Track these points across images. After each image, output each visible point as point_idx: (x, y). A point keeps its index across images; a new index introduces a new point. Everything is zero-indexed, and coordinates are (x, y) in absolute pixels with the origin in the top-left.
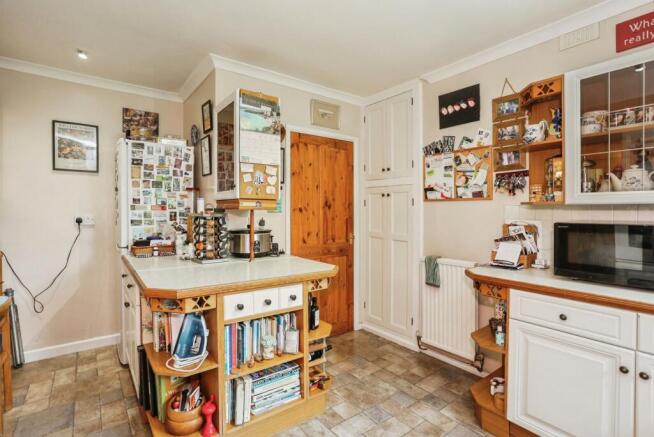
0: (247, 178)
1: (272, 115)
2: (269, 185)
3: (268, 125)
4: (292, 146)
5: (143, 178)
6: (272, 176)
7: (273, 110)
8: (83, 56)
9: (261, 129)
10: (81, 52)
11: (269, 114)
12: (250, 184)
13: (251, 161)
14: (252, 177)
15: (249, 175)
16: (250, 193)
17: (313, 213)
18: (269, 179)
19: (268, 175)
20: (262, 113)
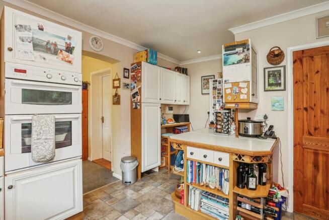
0: (228, 91)
1: (243, 51)
2: (242, 93)
3: (241, 58)
4: (295, 62)
5: (217, 95)
6: (244, 88)
7: (244, 48)
8: (199, 52)
9: (236, 62)
10: (198, 51)
11: (241, 51)
12: (230, 94)
13: (230, 81)
14: (231, 90)
15: (230, 89)
16: (230, 99)
17: (322, 112)
18: (242, 90)
19: (241, 88)
20: (237, 53)
